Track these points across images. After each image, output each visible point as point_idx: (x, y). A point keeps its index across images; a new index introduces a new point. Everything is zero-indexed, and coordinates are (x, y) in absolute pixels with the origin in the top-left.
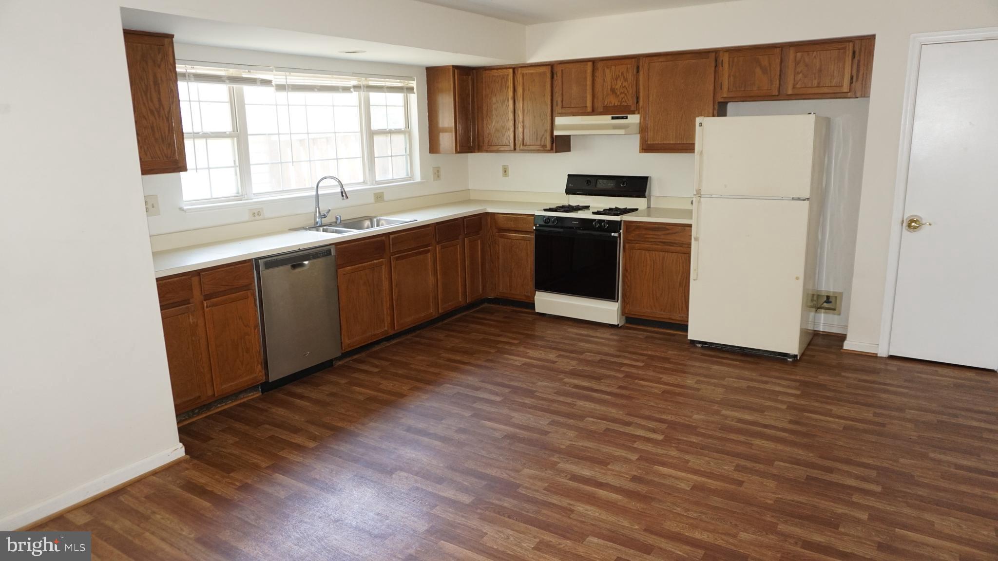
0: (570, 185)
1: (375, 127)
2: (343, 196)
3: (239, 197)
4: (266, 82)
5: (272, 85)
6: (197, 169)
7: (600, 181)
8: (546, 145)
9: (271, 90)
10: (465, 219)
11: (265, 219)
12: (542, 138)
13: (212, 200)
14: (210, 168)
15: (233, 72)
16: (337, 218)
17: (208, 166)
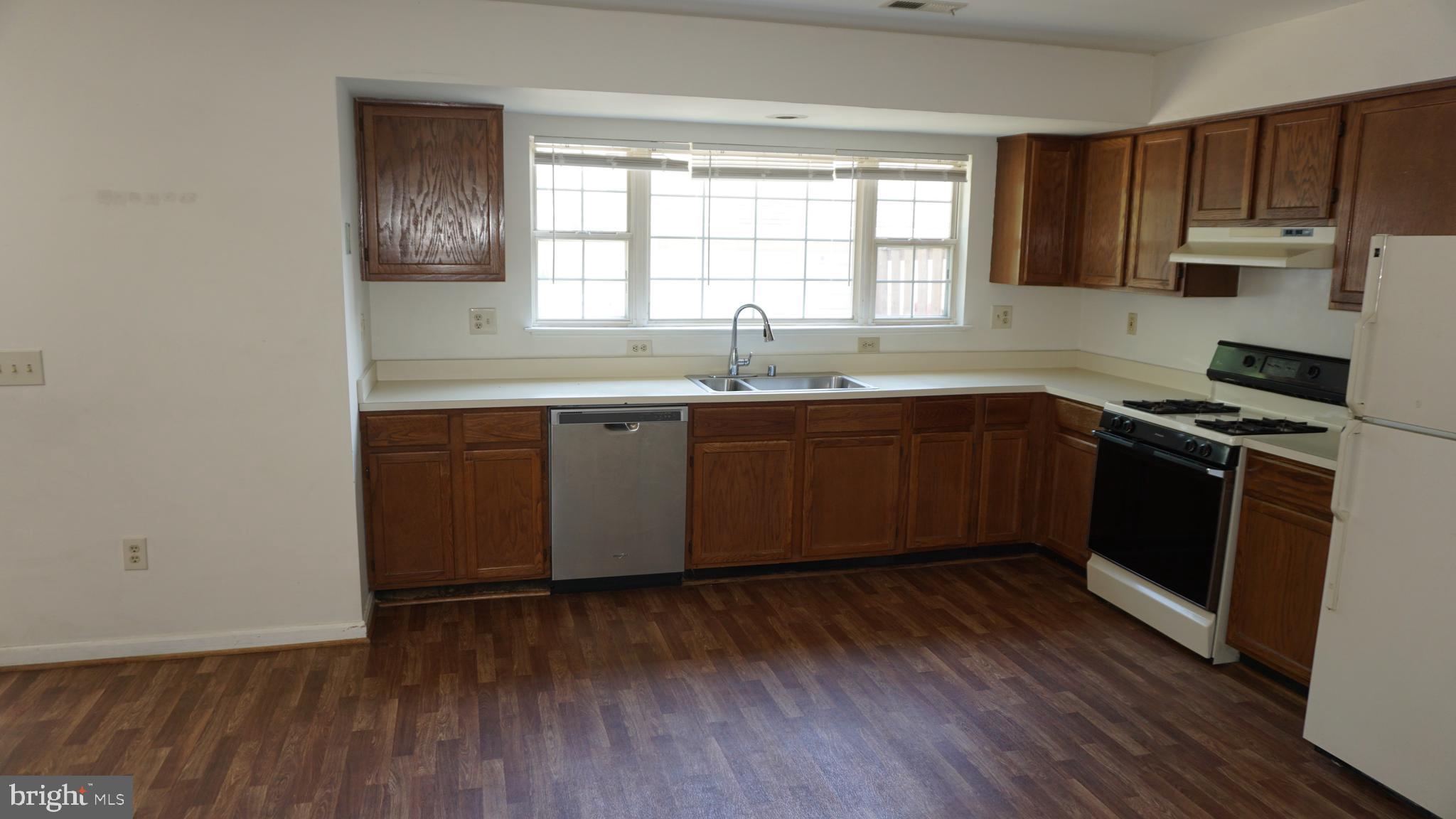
0: (1218, 362)
1: (881, 233)
2: (765, 336)
3: (625, 322)
4: (681, 165)
5: (686, 169)
6: (553, 279)
7: (1273, 361)
8: (1168, 280)
9: (686, 176)
10: (987, 399)
11: (652, 356)
12: (1164, 267)
13: (583, 322)
14: (586, 280)
15: (635, 152)
16: (769, 369)
17: (583, 276)
